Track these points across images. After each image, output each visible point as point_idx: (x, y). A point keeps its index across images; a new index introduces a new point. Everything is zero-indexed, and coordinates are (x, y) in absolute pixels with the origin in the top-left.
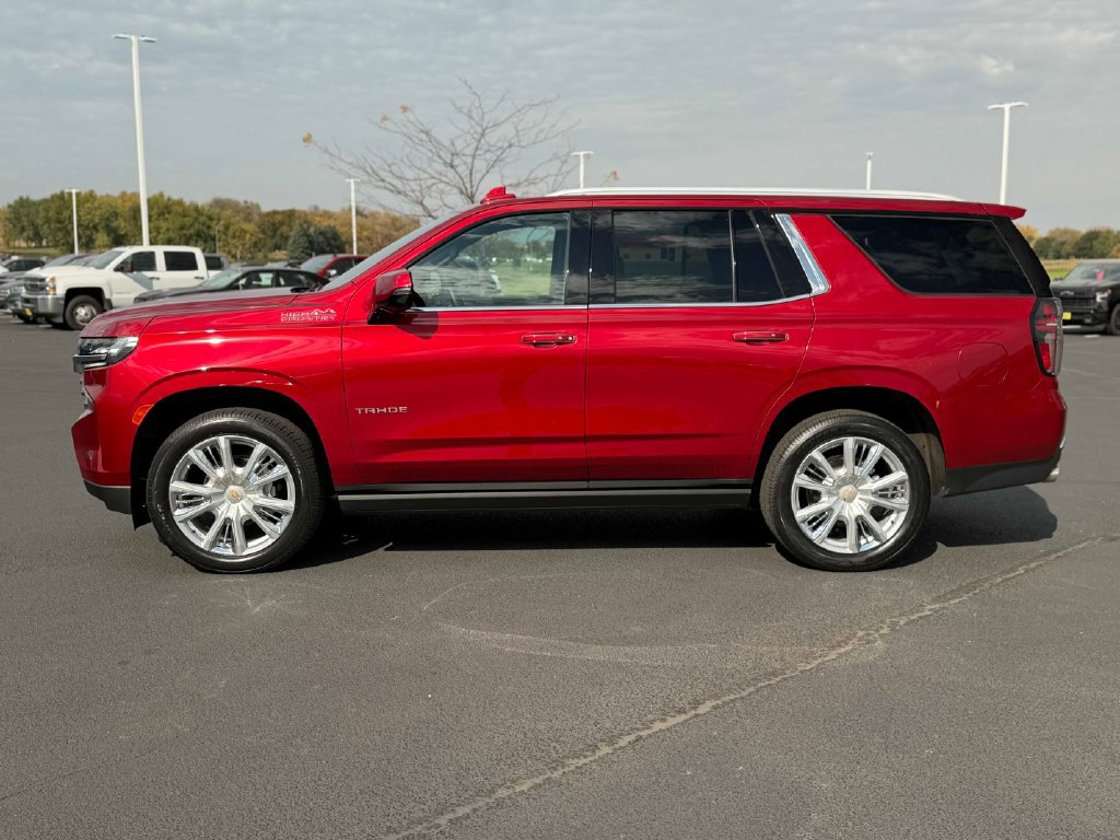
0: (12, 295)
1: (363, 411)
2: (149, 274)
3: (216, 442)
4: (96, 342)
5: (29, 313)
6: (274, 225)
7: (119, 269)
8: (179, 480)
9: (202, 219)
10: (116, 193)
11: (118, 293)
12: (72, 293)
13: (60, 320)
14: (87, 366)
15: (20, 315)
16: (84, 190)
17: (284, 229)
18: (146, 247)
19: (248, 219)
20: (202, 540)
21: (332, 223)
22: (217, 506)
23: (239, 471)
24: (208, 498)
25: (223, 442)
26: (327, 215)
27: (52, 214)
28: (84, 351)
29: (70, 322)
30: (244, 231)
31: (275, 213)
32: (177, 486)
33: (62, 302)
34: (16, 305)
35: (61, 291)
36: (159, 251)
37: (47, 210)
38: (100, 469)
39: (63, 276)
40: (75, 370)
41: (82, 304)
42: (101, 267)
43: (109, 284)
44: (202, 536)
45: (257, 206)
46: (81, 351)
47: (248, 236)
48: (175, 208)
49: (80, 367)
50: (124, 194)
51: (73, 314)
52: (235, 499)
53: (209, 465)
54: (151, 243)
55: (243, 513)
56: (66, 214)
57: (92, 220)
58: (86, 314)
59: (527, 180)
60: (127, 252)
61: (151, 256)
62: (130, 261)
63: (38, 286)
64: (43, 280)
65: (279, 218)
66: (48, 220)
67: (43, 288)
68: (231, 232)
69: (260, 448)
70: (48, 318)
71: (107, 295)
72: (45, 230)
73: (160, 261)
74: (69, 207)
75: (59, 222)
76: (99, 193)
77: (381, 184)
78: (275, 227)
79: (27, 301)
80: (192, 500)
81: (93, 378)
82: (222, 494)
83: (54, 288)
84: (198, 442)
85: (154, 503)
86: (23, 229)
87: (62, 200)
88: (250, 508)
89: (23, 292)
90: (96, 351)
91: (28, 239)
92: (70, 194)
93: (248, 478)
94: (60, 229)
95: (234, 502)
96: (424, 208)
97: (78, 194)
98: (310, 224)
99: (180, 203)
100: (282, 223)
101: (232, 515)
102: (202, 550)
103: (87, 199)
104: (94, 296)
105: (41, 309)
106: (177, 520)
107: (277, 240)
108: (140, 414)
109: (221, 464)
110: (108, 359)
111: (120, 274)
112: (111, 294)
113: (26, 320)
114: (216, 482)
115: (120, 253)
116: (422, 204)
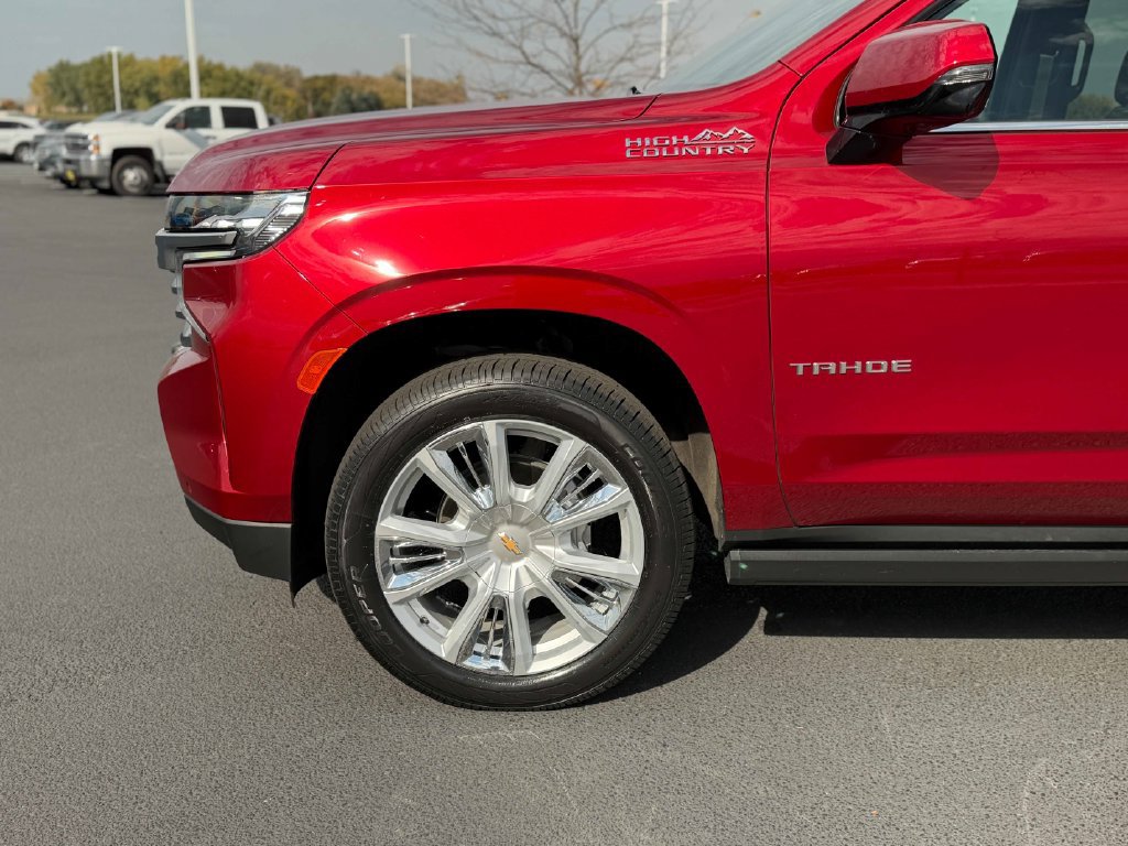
0: (52, 156)
1: (808, 370)
2: (203, 132)
3: (480, 432)
4: (207, 202)
5: (71, 176)
6: (315, 90)
7: (172, 125)
8: (396, 512)
9: (243, 84)
10: (155, 56)
11: (171, 154)
12: (119, 153)
13: (105, 185)
14: (187, 256)
15: (62, 178)
16: (126, 53)
17: (326, 95)
18: (196, 101)
19: (289, 84)
20: (443, 639)
21: (375, 89)
22: (476, 569)
23: (524, 494)
24: (457, 553)
25: (493, 432)
26: (369, 80)
27: (92, 78)
28: (178, 223)
29: (116, 187)
30: (285, 98)
31: (316, 78)
32: (393, 527)
33: (108, 164)
34: (56, 167)
35: (106, 152)
36: (216, 106)
37: (87, 74)
38: (226, 487)
39: (107, 134)
40: (162, 264)
41: (130, 166)
42: (151, 122)
43: (160, 143)
44: (441, 629)
45: (298, 71)
46: (173, 223)
47: (289, 103)
48: (216, 73)
49: (172, 258)
50: (163, 58)
51: (121, 179)
52: (514, 553)
53: (459, 480)
54: (203, 95)
55: (528, 584)
56: (106, 78)
57: (132, 85)
58: (135, 178)
59: (642, 18)
60: (178, 107)
61: (205, 111)
62: (183, 115)
63: (78, 145)
64: (85, 138)
65: (320, 84)
66: (89, 85)
67: (85, 147)
68: (272, 97)
69: (570, 448)
70: (93, 182)
71: (157, 156)
72: (85, 95)
73: (217, 117)
74: (110, 72)
75: (99, 86)
76: (140, 56)
77: (473, 23)
78: (317, 93)
79: (68, 162)
80: (422, 555)
81: (201, 284)
82: (482, 544)
83: (98, 148)
84: (437, 432)
85: (343, 562)
86: (64, 94)
87: (102, 65)
88: (544, 575)
89: (64, 153)
90: (206, 224)
91: (69, 105)
92: (110, 56)
93: (544, 512)
94: (102, 94)
95: (510, 561)
96: (523, 53)
97: (119, 56)
98: (350, 89)
99: (220, 67)
100: (324, 89)
101: (507, 588)
102: (441, 660)
103: (127, 62)
104: (143, 155)
105: (84, 172)
106: (391, 597)
107: (319, 107)
108: (315, 370)
109: (486, 480)
110: (241, 242)
111: (172, 133)
112: (163, 154)
113: (69, 185)
114: (473, 518)
115: (170, 108)
116: (520, 48)
